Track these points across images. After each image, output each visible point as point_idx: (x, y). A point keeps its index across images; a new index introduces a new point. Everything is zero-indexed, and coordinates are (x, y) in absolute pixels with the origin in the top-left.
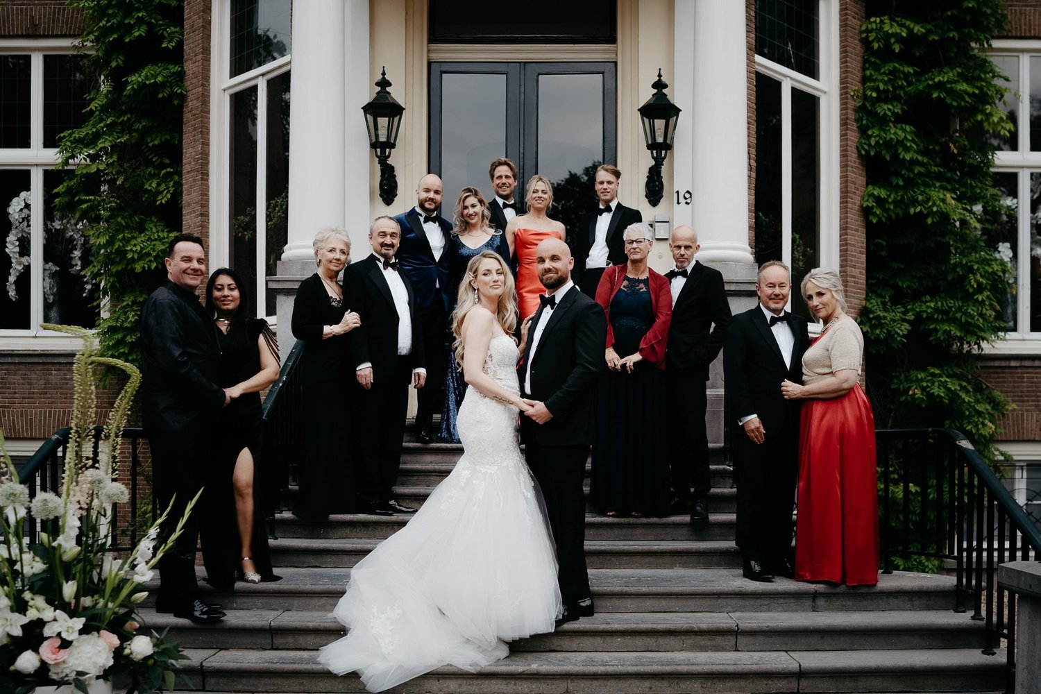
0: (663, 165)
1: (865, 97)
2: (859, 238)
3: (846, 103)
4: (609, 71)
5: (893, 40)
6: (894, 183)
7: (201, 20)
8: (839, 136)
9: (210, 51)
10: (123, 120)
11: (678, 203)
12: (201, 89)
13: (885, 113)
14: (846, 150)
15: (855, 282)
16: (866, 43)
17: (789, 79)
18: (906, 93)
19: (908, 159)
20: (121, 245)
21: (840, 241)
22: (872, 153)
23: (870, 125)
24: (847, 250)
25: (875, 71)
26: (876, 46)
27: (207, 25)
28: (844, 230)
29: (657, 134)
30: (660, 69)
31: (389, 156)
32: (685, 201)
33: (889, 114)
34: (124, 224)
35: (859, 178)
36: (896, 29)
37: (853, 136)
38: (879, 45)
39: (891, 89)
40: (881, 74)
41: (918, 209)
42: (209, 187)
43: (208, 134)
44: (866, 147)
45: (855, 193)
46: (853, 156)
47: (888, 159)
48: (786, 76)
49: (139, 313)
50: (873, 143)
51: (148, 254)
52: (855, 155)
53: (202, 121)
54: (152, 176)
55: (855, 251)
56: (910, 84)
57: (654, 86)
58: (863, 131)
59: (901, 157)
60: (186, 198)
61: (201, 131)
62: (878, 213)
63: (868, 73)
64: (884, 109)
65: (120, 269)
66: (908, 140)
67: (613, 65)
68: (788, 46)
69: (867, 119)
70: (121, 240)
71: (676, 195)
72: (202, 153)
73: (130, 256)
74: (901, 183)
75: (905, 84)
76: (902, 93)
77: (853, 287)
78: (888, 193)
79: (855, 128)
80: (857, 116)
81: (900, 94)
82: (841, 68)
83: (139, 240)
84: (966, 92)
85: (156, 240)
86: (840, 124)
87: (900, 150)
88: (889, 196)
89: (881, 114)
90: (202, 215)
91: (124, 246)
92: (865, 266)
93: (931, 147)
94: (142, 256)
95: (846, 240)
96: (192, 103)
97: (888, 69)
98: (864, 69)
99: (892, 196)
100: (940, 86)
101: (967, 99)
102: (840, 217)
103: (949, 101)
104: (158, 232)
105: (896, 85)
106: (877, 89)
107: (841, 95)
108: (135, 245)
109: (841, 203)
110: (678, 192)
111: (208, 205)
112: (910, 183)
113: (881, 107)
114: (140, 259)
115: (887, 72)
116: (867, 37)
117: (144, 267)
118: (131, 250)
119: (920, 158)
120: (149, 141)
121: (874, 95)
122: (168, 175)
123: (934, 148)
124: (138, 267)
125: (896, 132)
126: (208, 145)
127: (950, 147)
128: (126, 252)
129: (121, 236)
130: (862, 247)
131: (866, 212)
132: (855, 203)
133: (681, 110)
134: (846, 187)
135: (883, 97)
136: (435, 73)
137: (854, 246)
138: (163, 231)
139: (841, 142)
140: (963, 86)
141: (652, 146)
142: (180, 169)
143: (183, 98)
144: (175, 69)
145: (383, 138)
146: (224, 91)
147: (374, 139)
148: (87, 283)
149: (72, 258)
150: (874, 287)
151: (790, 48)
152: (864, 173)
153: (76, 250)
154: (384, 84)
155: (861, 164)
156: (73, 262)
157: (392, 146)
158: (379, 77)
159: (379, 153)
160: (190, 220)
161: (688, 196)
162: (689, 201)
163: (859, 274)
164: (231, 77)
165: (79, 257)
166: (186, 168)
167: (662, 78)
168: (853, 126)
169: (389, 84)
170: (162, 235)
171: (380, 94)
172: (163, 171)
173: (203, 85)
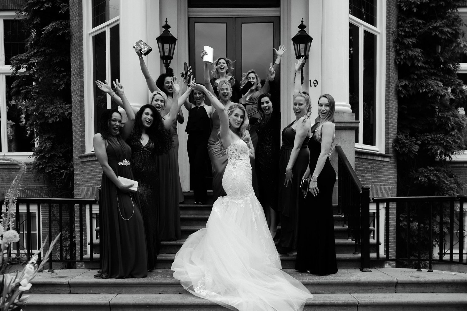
1: (399, 35)
2: (394, 105)
3: (389, 38)
4: (276, 22)
5: (413, 6)
6: (412, 77)
8: (386, 55)
9: (82, 15)
10: (42, 50)
11: (311, 86)
12: (78, 34)
13: (408, 42)
14: (389, 62)
15: (392, 126)
16: (399, 8)
17: (363, 26)
18: (418, 33)
19: (420, 65)
20: (42, 110)
21: (386, 106)
22: (402, 63)
23: (401, 49)
24: (389, 110)
25: (403, 22)
26: (405, 9)
27: (80, 2)
28: (387, 101)
29: (301, 51)
30: (302, 19)
31: (170, 63)
32: (314, 85)
33: (411, 43)
34: (43, 100)
35: (394, 75)
37: (392, 55)
38: (406, 9)
39: (411, 31)
40: (407, 24)
41: (424, 90)
42: (84, 82)
43: (82, 56)
44: (399, 60)
45: (393, 83)
46: (392, 65)
47: (410, 65)
48: (361, 24)
49: (52, 143)
50: (402, 57)
51: (56, 115)
52: (393, 64)
53: (79, 49)
54: (56, 77)
55: (393, 111)
56: (421, 28)
57: (300, 27)
58: (397, 52)
59: (416, 64)
60: (73, 88)
61: (79, 54)
62: (404, 92)
63: (400, 23)
65: (42, 122)
66: (420, 56)
67: (278, 18)
68: (362, 9)
69: (399, 46)
70: (42, 108)
71: (309, 82)
72: (80, 65)
73: (46, 115)
74: (416, 77)
75: (418, 28)
76: (416, 33)
77: (392, 128)
78: (409, 83)
79: (393, 51)
80: (395, 45)
81: (415, 34)
82: (387, 21)
83: (51, 108)
84: (448, 31)
85: (59, 108)
86: (386, 48)
87: (415, 61)
88: (409, 84)
89: (406, 44)
90: (80, 95)
91: (44, 111)
92: (397, 118)
93: (429, 60)
94: (52, 115)
95: (389, 105)
96: (75, 41)
97: (410, 21)
98: (398, 21)
99: (411, 84)
100: (436, 29)
101: (449, 35)
102: (386, 94)
103: (440, 36)
104: (60, 104)
105: (414, 29)
106: (405, 31)
107: (387, 34)
108: (49, 110)
109: (386, 88)
110: (311, 81)
111: (84, 91)
112: (420, 77)
113: (406, 40)
114: (51, 117)
115: (410, 22)
116: (400, 5)
117: (53, 121)
118: (47, 112)
119: (424, 65)
120: (54, 60)
121: (403, 34)
122: (64, 76)
123: (431, 61)
124: (50, 121)
126: (83, 61)
127: (440, 59)
128: (45, 113)
129: (42, 106)
130: (396, 109)
131: (398, 92)
132: (393, 87)
133: (313, 39)
134: (389, 80)
135: (408, 35)
136: (192, 22)
137: (392, 108)
138: (63, 104)
139: (386, 57)
140: (446, 29)
142: (69, 73)
144: (65, 22)
145: (166, 54)
146: (90, 34)
147: (162, 55)
148: (28, 130)
149: (21, 118)
150: (400, 128)
151: (363, 10)
152: (397, 73)
153: (23, 114)
154: (167, 27)
155: (396, 68)
156: (21, 120)
157: (171, 58)
158: (164, 24)
159: (165, 62)
160: (75, 98)
161: (315, 82)
162: (316, 85)
163: (394, 122)
164: (93, 28)
165: (24, 118)
166: (72, 73)
167: (303, 23)
168: (393, 49)
169: (169, 27)
170: (62, 106)
171: (165, 32)
172: (61, 74)
173: (79, 32)
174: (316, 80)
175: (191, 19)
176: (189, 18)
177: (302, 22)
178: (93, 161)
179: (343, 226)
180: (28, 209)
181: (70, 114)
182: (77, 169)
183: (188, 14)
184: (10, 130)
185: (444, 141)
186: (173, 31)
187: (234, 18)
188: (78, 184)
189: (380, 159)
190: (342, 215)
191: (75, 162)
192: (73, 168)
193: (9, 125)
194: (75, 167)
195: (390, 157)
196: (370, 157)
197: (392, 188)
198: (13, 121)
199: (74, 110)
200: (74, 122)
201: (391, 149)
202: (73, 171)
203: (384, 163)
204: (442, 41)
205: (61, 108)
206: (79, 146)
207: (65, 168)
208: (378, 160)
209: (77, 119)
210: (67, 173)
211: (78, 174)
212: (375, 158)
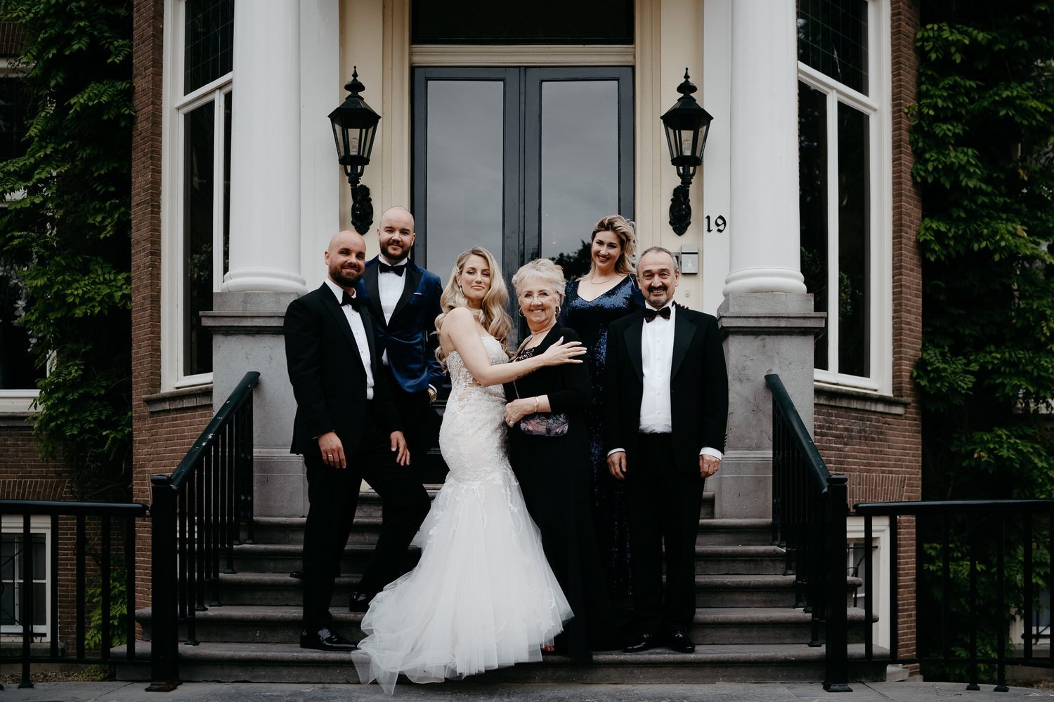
0: (691, 183)
1: (920, 115)
2: (914, 279)
3: (900, 123)
4: (625, 77)
5: (953, 50)
6: (955, 216)
7: (151, 28)
8: (891, 161)
9: (162, 64)
10: (65, 147)
11: (709, 230)
12: (151, 107)
13: (945, 132)
14: (900, 177)
15: (910, 330)
16: (922, 54)
17: (836, 92)
18: (967, 112)
19: (972, 186)
20: (61, 287)
21: (893, 283)
22: (930, 180)
23: (927, 148)
24: (901, 292)
25: (932, 86)
26: (933, 56)
27: (158, 34)
28: (897, 269)
29: (683, 146)
30: (687, 69)
31: (361, 174)
32: (717, 228)
33: (950, 134)
34: (64, 264)
35: (913, 210)
36: (957, 36)
37: (907, 161)
38: (937, 56)
39: (951, 106)
40: (940, 89)
41: (984, 244)
42: (160, 222)
43: (160, 159)
44: (922, 174)
45: (909, 227)
46: (907, 185)
47: (948, 186)
48: (832, 88)
49: (82, 367)
50: (930, 168)
51: (92, 299)
52: (910, 183)
53: (152, 144)
54: (97, 211)
55: (911, 294)
56: (972, 101)
57: (680, 89)
58: (918, 155)
59: (963, 184)
60: (135, 235)
61: (151, 156)
62: (937, 249)
63: (924, 87)
64: (944, 129)
65: (59, 316)
66: (971, 164)
67: (630, 69)
68: (833, 54)
69: (923, 141)
70: (60, 283)
71: (706, 221)
72: (152, 182)
73: (70, 300)
74: (963, 215)
75: (967, 100)
76: (964, 112)
77: (908, 335)
78: (948, 227)
79: (909, 151)
80: (913, 138)
81: (961, 112)
82: (893, 82)
83: (82, 283)
84: (1036, 109)
85: (101, 283)
86: (893, 146)
87: (962, 177)
88: (949, 230)
89: (940, 135)
90: (152, 254)
91: (64, 289)
92: (921, 311)
93: (995, 175)
94: (84, 300)
95: (900, 280)
96: (142, 125)
97: (948, 84)
98: (919, 84)
99: (953, 230)
100: (1008, 102)
101: (1039, 117)
102: (893, 255)
103: (1018, 119)
104: (104, 274)
105: (957, 102)
106: (935, 107)
107: (894, 113)
108: (77, 289)
109: (894, 238)
110: (708, 218)
111: (160, 242)
112: (972, 216)
113: (940, 127)
114: (81, 304)
115: (947, 86)
116: (922, 46)
117: (86, 313)
118: (72, 293)
119: (984, 186)
120: (94, 170)
121: (932, 113)
122: (116, 207)
123: (998, 176)
124: (79, 313)
125: (956, 156)
126: (160, 172)
127: (1019, 174)
128: (66, 296)
129: (60, 278)
130: (917, 290)
131: (922, 248)
132: (910, 238)
133: (712, 118)
134: (900, 219)
135: (942, 116)
136: (419, 80)
137: (909, 288)
138: (110, 273)
139: (893, 167)
140: (1033, 103)
141: (678, 161)
142: (128, 200)
143: (132, 120)
144: (122, 85)
145: (353, 152)
146: (178, 109)
147: (343, 154)
148: (32, 336)
149: (17, 309)
150: (930, 336)
151: (836, 56)
152: (919, 204)
153: (20, 299)
154: (355, 87)
155: (916, 193)
156: (17, 313)
157: (366, 161)
158: (350, 79)
159: (349, 171)
160: (139, 259)
161: (720, 222)
162: (721, 228)
163: (914, 320)
164: (186, 93)
165: (23, 308)
166: (135, 200)
167: (689, 80)
168: (908, 149)
169: (362, 88)
170: (108, 278)
171: (351, 99)
172: (108, 204)
173: (153, 103)
174: (721, 217)
175: (417, 71)
176: (413, 69)
177: (687, 77)
178: (176, 410)
179: (784, 575)
180: (27, 526)
181: (127, 297)
182: (139, 430)
183: (410, 60)
185: (1032, 367)
186: (371, 98)
187: (521, 68)
188: (142, 466)
189: (880, 408)
190: (781, 547)
191: (136, 412)
192: (131, 427)
194: (136, 425)
195: (905, 405)
196: (855, 405)
197: (910, 479)
199: (137, 288)
200: (135, 316)
201: (907, 386)
202: (130, 435)
203: (889, 420)
204: (1023, 132)
205: (106, 282)
206: (145, 374)
207: (113, 426)
208: (875, 412)
209: (144, 310)
210: (114, 439)
211: (143, 442)
212: (868, 406)
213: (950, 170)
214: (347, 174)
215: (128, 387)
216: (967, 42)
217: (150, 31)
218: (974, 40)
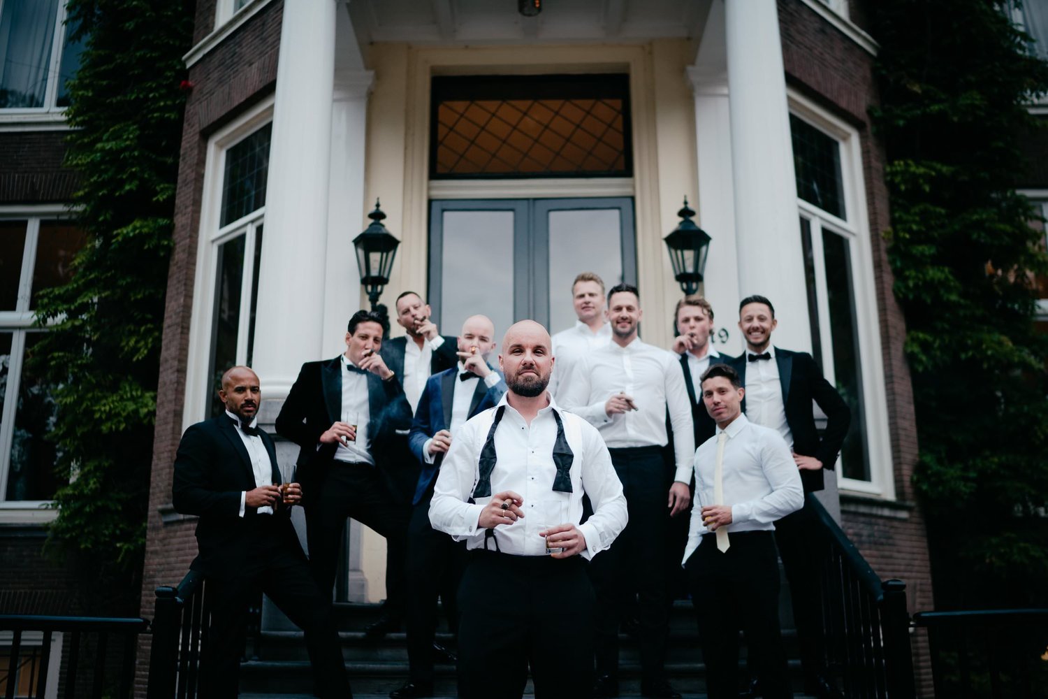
1: (897, 239)
2: (905, 387)
3: (878, 246)
4: (626, 206)
5: (921, 181)
6: (939, 327)
7: (194, 174)
8: (874, 279)
9: (201, 203)
12: (188, 241)
13: (922, 253)
14: (883, 294)
15: (906, 436)
16: (892, 187)
17: (820, 219)
18: (939, 235)
19: (953, 301)
20: (89, 404)
21: (886, 390)
22: (911, 297)
23: (905, 267)
24: (894, 400)
25: (905, 213)
26: (903, 187)
27: (200, 178)
28: (889, 378)
29: (686, 264)
30: (685, 197)
31: (381, 293)
32: (720, 340)
33: (927, 254)
34: (95, 382)
35: (898, 323)
36: (922, 170)
37: (889, 279)
38: (907, 187)
39: (924, 230)
40: (912, 215)
41: (970, 353)
42: (189, 341)
43: (192, 286)
44: (904, 290)
45: (896, 339)
46: (891, 300)
47: (929, 301)
48: (814, 214)
49: (102, 479)
50: (911, 284)
51: (118, 415)
52: (893, 299)
53: (186, 273)
54: (131, 334)
55: (903, 402)
57: (680, 214)
58: (898, 274)
59: (945, 298)
60: (164, 354)
61: (185, 283)
62: (924, 360)
63: (897, 215)
64: (919, 249)
65: (86, 431)
66: (950, 280)
67: (629, 201)
68: (814, 184)
69: (901, 261)
70: (90, 400)
72: (184, 306)
73: (97, 416)
74: (946, 326)
75: (938, 225)
76: (936, 235)
77: (906, 441)
78: (933, 338)
79: (889, 270)
80: (891, 258)
81: (933, 235)
82: (868, 210)
83: (110, 400)
85: (128, 400)
86: (874, 266)
87: (942, 292)
88: (934, 342)
89: (917, 256)
90: (179, 371)
91: (92, 405)
92: (914, 418)
94: (110, 416)
95: (892, 389)
96: (179, 256)
97: (919, 210)
98: (892, 211)
99: (938, 341)
100: (979, 225)
102: (884, 365)
104: (132, 391)
105: (929, 226)
106: (910, 231)
107: (872, 237)
108: (105, 405)
109: (883, 350)
111: (187, 360)
113: (916, 248)
114: (107, 419)
115: (918, 212)
116: (893, 180)
117: (111, 428)
118: (100, 410)
119: (962, 301)
120: (131, 295)
121: (907, 236)
122: (149, 332)
124: (104, 428)
125: (934, 273)
126: (191, 297)
128: (94, 412)
129: (90, 395)
130: (909, 397)
131: (910, 358)
132: (898, 349)
133: (711, 239)
134: (887, 332)
135: (917, 239)
136: (435, 210)
137: (901, 395)
138: (137, 390)
139: (876, 285)
141: (682, 278)
142: (160, 324)
143: (170, 250)
144: (162, 222)
145: (374, 273)
146: (213, 241)
147: (364, 274)
148: (59, 450)
149: (48, 424)
150: (926, 438)
151: (815, 189)
152: (904, 318)
153: (52, 415)
154: (378, 216)
155: (900, 309)
156: (48, 429)
157: (385, 281)
158: (373, 209)
159: (370, 290)
160: (166, 376)
161: (723, 334)
162: (724, 339)
163: (909, 424)
164: (222, 226)
165: (54, 423)
166: (167, 322)
167: (688, 206)
168: (887, 268)
170: (135, 395)
171: (374, 226)
172: (143, 328)
173: (191, 237)
174: (724, 330)
175: (434, 204)
176: (430, 202)
177: (686, 203)
181: (152, 414)
182: (152, 540)
183: (428, 194)
184: (19, 451)
186: (391, 226)
187: (530, 200)
188: (153, 576)
189: (886, 512)
191: (150, 522)
192: (145, 537)
193: (17, 440)
194: (150, 535)
195: (909, 509)
196: (862, 509)
197: (921, 584)
198: (28, 430)
199: (162, 403)
200: (158, 430)
201: (909, 490)
202: (144, 546)
203: (896, 524)
205: (133, 399)
206: (164, 487)
207: (126, 537)
208: (882, 517)
209: (166, 423)
210: (128, 550)
211: (155, 553)
212: (875, 511)
213: (931, 286)
214: (368, 293)
215: (144, 499)
216: (933, 173)
217: (193, 175)
218: (939, 172)
